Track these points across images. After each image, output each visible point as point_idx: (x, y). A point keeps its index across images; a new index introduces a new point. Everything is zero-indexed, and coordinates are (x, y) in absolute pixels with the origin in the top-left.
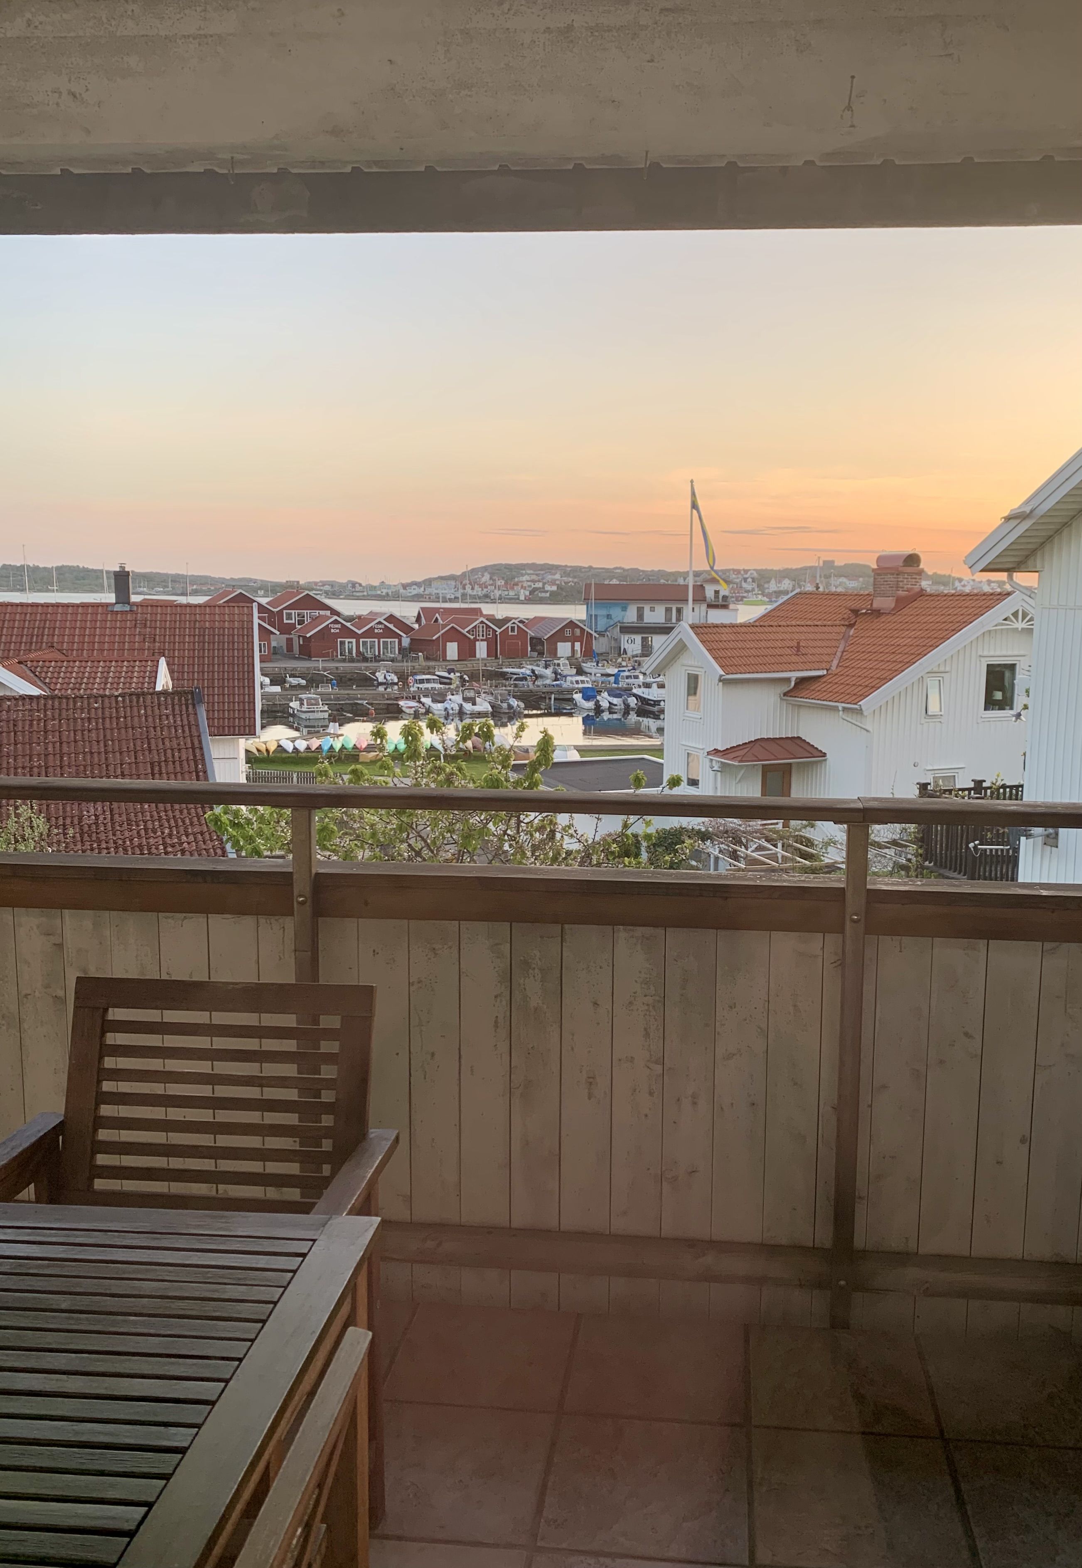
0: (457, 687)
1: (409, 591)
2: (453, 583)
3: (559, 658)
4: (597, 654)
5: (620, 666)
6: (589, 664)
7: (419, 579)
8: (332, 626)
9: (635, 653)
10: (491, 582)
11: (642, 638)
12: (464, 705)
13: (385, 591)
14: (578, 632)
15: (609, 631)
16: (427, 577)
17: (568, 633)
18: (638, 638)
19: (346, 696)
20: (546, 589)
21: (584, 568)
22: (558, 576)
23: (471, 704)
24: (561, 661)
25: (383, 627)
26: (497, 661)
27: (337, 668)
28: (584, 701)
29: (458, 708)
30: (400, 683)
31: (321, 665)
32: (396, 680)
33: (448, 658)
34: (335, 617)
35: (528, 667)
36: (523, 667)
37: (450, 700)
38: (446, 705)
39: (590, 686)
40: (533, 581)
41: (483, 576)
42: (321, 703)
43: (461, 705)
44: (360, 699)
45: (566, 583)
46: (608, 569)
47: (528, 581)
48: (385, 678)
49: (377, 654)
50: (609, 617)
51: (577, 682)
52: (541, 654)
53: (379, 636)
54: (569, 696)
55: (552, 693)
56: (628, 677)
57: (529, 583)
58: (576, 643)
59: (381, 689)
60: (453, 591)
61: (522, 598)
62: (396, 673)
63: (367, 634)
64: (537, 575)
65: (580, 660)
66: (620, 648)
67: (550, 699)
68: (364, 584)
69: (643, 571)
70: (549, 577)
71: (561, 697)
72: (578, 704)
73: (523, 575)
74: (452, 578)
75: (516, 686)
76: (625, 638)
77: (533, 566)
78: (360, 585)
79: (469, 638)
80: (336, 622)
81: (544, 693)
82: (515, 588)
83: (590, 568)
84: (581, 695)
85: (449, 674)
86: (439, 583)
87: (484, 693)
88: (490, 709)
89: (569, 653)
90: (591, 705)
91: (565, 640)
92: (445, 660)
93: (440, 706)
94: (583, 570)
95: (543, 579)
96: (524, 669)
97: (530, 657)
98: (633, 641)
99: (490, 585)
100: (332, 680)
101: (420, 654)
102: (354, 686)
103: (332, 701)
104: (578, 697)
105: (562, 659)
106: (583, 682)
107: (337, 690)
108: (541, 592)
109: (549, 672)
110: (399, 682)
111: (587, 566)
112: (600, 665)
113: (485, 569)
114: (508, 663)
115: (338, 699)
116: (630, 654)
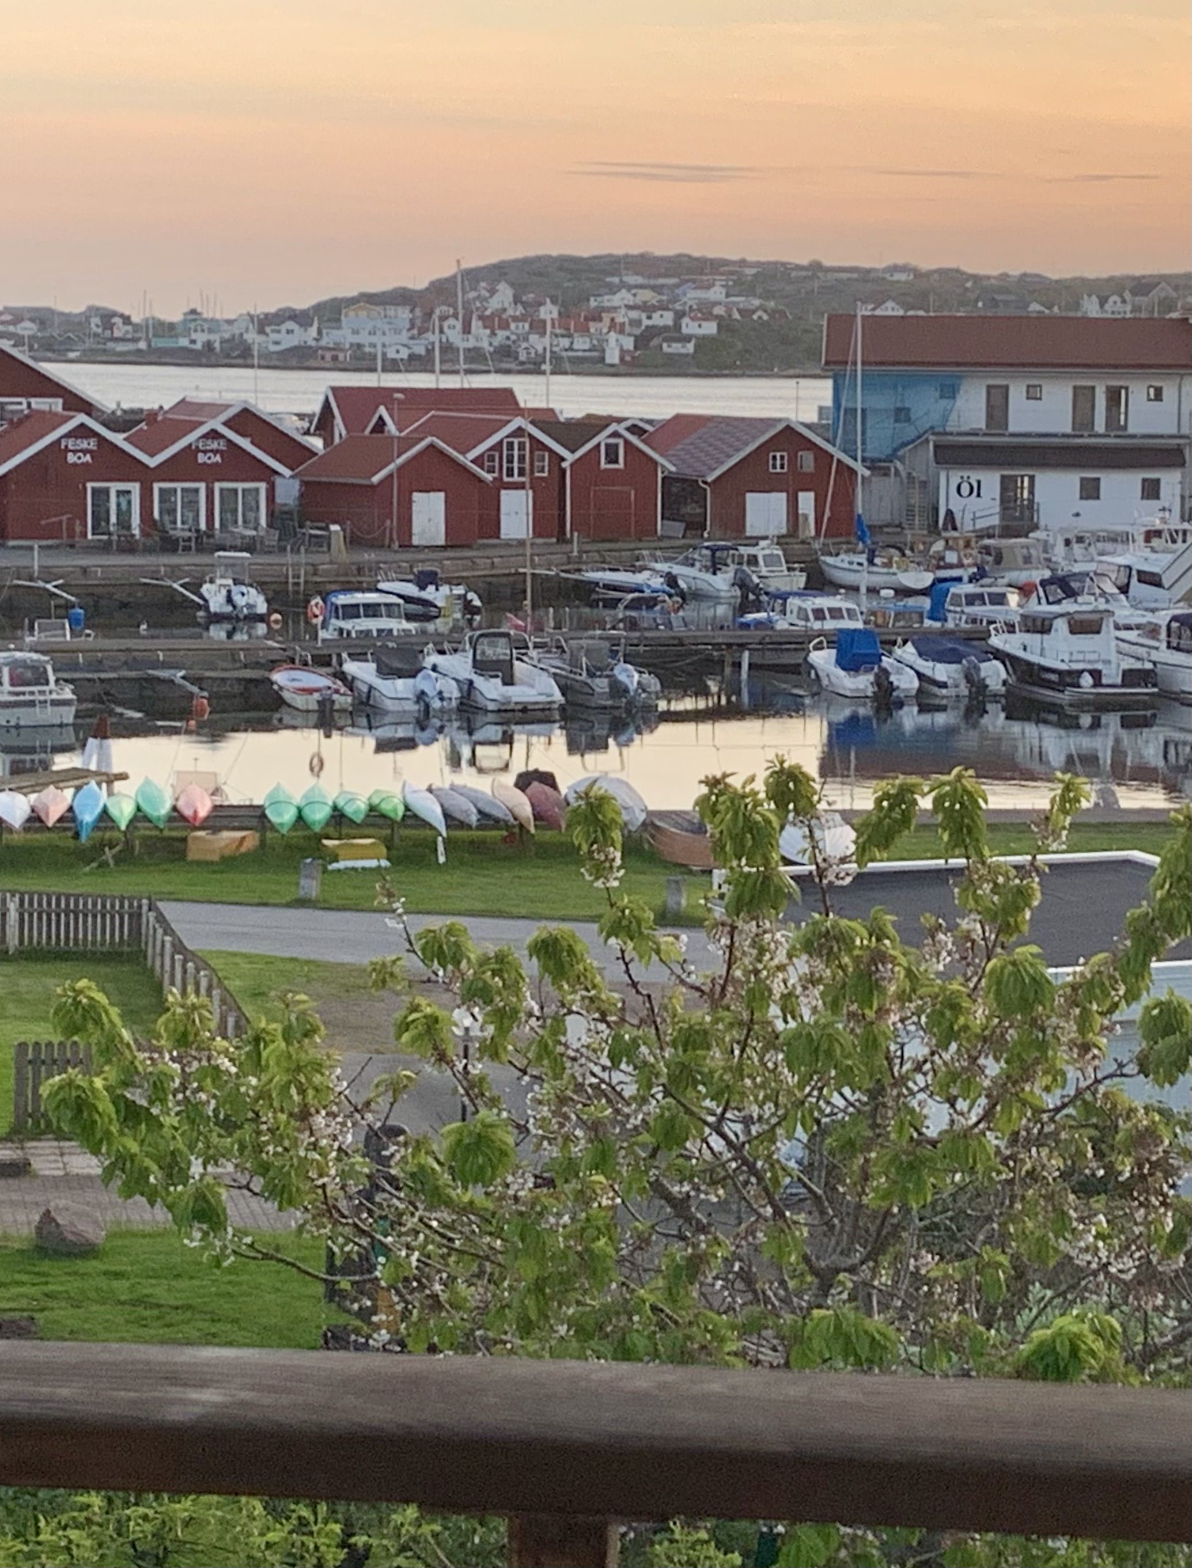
0: (455, 629)
1: (274, 337)
2: (404, 314)
3: (755, 541)
4: (869, 527)
5: (941, 563)
6: (843, 560)
7: (302, 304)
8: (71, 443)
9: (981, 524)
10: (520, 310)
11: (1003, 477)
12: (479, 682)
13: (201, 338)
14: (808, 461)
15: (901, 459)
16: (325, 297)
17: (778, 463)
18: (991, 480)
19: (122, 657)
20: (685, 330)
21: (799, 268)
22: (717, 293)
23: (498, 681)
24: (762, 550)
25: (223, 447)
26: (566, 548)
27: (85, 570)
28: (842, 673)
29: (456, 694)
30: (276, 616)
31: (36, 561)
32: (262, 608)
33: (415, 541)
34: (82, 418)
35: (658, 566)
36: (643, 569)
37: (434, 668)
38: (420, 683)
39: (859, 625)
40: (648, 309)
41: (493, 292)
42: (52, 678)
43: (471, 683)
44: (164, 665)
45: (745, 313)
46: (869, 271)
47: (629, 307)
48: (229, 600)
49: (203, 526)
50: (902, 414)
51: (819, 614)
52: (695, 526)
53: (210, 474)
54: (796, 659)
55: (742, 646)
56: (972, 599)
57: (634, 314)
58: (801, 495)
59: (218, 633)
60: (404, 337)
61: (613, 357)
62: (261, 586)
63: (173, 469)
64: (653, 288)
65: (816, 546)
66: (936, 510)
67: (738, 665)
68: (135, 319)
69: (976, 278)
70: (692, 296)
71: (771, 658)
72: (825, 682)
73: (613, 290)
74: (401, 297)
75: (632, 625)
76: (948, 480)
77: (643, 264)
78: (127, 320)
79: (480, 480)
80: (82, 431)
81: (717, 646)
82: (593, 327)
83: (816, 267)
84: (833, 652)
85: (422, 588)
86: (363, 314)
87: (536, 646)
88: (558, 696)
89: (779, 524)
90: (863, 682)
91: (768, 485)
92: (407, 545)
93: (402, 687)
94: (794, 274)
95: (675, 300)
96: (646, 574)
97: (662, 538)
98: (976, 490)
99: (515, 319)
100: (69, 606)
101: (335, 528)
102: (144, 627)
103: (81, 670)
104: (823, 659)
105: (763, 543)
106: (836, 613)
107: (90, 639)
108: (670, 340)
109: (722, 582)
110: (270, 612)
111: (804, 262)
112: (877, 561)
113: (498, 272)
114: (596, 556)
115: (97, 665)
116: (966, 525)
